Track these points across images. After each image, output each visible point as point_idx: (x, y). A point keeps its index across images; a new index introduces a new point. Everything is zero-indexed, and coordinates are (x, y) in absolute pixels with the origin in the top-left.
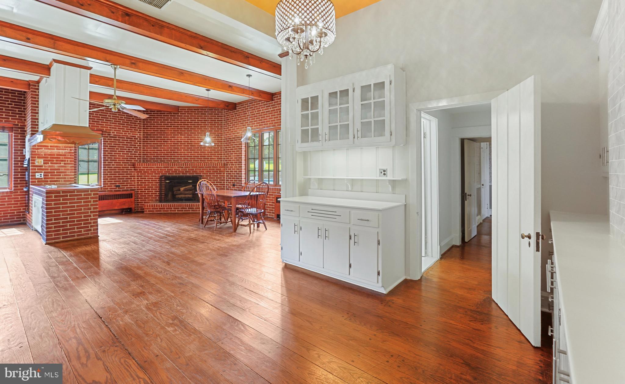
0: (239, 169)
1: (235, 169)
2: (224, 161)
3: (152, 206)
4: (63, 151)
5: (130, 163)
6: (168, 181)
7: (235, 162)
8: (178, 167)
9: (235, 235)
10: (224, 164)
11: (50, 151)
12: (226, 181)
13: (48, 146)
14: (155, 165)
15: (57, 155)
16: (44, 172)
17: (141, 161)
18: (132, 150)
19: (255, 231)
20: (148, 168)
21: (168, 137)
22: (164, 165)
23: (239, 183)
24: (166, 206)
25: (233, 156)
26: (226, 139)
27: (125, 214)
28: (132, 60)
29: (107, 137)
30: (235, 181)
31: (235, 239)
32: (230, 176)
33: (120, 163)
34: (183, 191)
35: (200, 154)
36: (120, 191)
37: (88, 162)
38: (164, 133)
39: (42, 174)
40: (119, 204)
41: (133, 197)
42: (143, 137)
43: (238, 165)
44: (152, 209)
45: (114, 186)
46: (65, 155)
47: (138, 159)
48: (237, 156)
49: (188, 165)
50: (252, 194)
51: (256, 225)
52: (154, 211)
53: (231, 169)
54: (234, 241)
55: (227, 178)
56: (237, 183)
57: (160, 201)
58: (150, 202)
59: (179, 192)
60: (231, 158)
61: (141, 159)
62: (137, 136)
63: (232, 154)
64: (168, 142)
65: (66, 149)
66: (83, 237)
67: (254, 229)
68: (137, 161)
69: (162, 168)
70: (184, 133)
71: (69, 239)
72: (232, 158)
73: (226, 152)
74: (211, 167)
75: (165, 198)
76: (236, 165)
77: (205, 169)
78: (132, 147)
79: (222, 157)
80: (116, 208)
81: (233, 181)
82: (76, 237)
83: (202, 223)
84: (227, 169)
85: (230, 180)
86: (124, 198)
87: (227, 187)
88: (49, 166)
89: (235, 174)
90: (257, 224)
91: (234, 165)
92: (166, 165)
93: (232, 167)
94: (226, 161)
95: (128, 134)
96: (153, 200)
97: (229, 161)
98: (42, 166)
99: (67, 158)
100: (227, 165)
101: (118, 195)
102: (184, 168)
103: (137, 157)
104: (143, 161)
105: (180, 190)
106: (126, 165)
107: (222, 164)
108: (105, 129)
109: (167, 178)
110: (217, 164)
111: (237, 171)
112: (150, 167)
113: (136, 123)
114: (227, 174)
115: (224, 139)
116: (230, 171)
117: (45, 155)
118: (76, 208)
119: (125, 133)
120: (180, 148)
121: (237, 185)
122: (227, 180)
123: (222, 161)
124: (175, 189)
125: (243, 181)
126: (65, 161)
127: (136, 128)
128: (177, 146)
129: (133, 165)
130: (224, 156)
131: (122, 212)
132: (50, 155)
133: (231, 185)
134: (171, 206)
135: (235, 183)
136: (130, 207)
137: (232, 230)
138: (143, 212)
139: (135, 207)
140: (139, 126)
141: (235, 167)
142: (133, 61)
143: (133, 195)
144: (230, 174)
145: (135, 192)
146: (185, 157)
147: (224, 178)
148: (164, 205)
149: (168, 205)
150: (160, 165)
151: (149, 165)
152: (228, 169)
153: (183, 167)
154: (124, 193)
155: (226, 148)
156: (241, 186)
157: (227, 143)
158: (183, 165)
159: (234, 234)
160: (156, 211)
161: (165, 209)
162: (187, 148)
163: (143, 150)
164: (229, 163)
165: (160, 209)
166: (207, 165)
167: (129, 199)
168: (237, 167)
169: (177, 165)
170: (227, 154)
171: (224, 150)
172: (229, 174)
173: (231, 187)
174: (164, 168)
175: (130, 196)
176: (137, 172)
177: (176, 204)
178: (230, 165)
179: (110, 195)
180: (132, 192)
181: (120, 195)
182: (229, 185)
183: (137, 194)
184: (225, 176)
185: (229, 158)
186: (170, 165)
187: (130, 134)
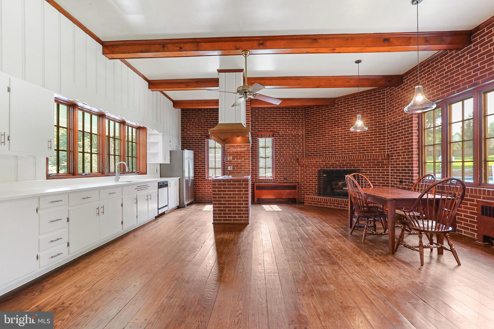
0: (408, 161)
1: (402, 161)
2: (388, 151)
3: (311, 199)
4: (244, 149)
5: (295, 158)
6: (325, 175)
7: (402, 153)
8: (335, 161)
9: (391, 261)
10: (388, 155)
11: (235, 149)
12: (390, 177)
13: (234, 146)
14: (314, 160)
15: (240, 152)
16: (233, 166)
17: (304, 156)
18: (296, 146)
19: (434, 262)
20: (308, 162)
21: (326, 131)
22: (322, 159)
23: (409, 179)
24: (323, 200)
25: (400, 145)
26: (390, 125)
27: (290, 203)
28: (260, 40)
29: (277, 136)
30: (402, 176)
31: (389, 273)
32: (396, 170)
33: (287, 158)
34: (341, 185)
35: (359, 146)
36: (287, 183)
37: (265, 158)
38: (322, 128)
39: (232, 167)
40: (285, 194)
41: (297, 189)
42: (305, 134)
43: (407, 155)
44: (311, 201)
45: (283, 178)
46: (245, 152)
47: (301, 154)
48: (405, 143)
49: (344, 158)
50: (425, 197)
51: (435, 250)
52: (312, 204)
53: (396, 161)
54: (386, 276)
55: (391, 173)
56: (405, 179)
57: (319, 194)
58: (310, 195)
59: (337, 187)
60: (397, 148)
61: (303, 154)
62: (300, 133)
63: (399, 142)
64: (326, 136)
65: (245, 148)
66: (237, 222)
67: (431, 257)
68: (300, 156)
69: (320, 162)
70: (341, 125)
71: (227, 222)
72: (399, 147)
73: (390, 141)
74: (370, 160)
75: (323, 191)
76: (404, 155)
77: (363, 163)
78: (296, 144)
79: (385, 147)
80: (284, 197)
81: (399, 176)
82: (232, 222)
83: (351, 227)
84: (391, 162)
85: (397, 176)
86: (290, 189)
87: (391, 184)
88: (236, 161)
89: (402, 167)
90: (438, 249)
91: (401, 155)
92: (324, 159)
93: (399, 159)
94: (390, 151)
95: (293, 132)
96: (313, 193)
97: (394, 151)
98: (231, 161)
99: (246, 154)
100: (393, 156)
101: (285, 186)
102: (341, 162)
103: (301, 152)
104: (305, 156)
105: (338, 185)
106: (292, 160)
107: (384, 156)
108: (275, 130)
109: (325, 172)
110: (379, 155)
111: (405, 164)
112: (310, 162)
113: (299, 122)
114: (391, 167)
115: (387, 125)
116: (396, 164)
117: (233, 152)
118: (232, 196)
119: (290, 132)
120: (338, 141)
121: (406, 182)
122: (391, 175)
123: (385, 152)
124: (333, 183)
125: (416, 177)
126: (244, 157)
127: (299, 126)
128: (334, 139)
129: (297, 160)
130: (388, 146)
131: (289, 201)
132: (236, 152)
133: (397, 181)
134: (327, 201)
135: (403, 179)
136: (294, 198)
137: (388, 249)
138: (303, 203)
139: (299, 198)
140: (302, 124)
141: (402, 158)
142: (261, 42)
143: (297, 187)
144: (396, 167)
145: (299, 184)
146: (342, 150)
147: (389, 172)
148: (321, 199)
149: (325, 199)
150: (318, 160)
151: (309, 160)
152: (394, 162)
153: (339, 161)
154: (290, 184)
155: (390, 135)
156: (412, 183)
157: (391, 130)
158: (340, 159)
159: (390, 257)
160: (314, 204)
161: (321, 202)
162: (344, 140)
163: (305, 146)
164: (394, 153)
165: (317, 202)
166: (366, 157)
167: (293, 190)
168: (405, 158)
169: (334, 159)
170: (391, 143)
171: (388, 138)
172: (394, 167)
173: (397, 184)
174: (322, 161)
175: (294, 187)
176: (300, 166)
177: (332, 198)
178: (395, 156)
179: (279, 186)
180: (297, 184)
181: (287, 186)
182: (394, 181)
183: (301, 186)
184: (389, 170)
185: (394, 148)
186: (327, 159)
187: (294, 132)
